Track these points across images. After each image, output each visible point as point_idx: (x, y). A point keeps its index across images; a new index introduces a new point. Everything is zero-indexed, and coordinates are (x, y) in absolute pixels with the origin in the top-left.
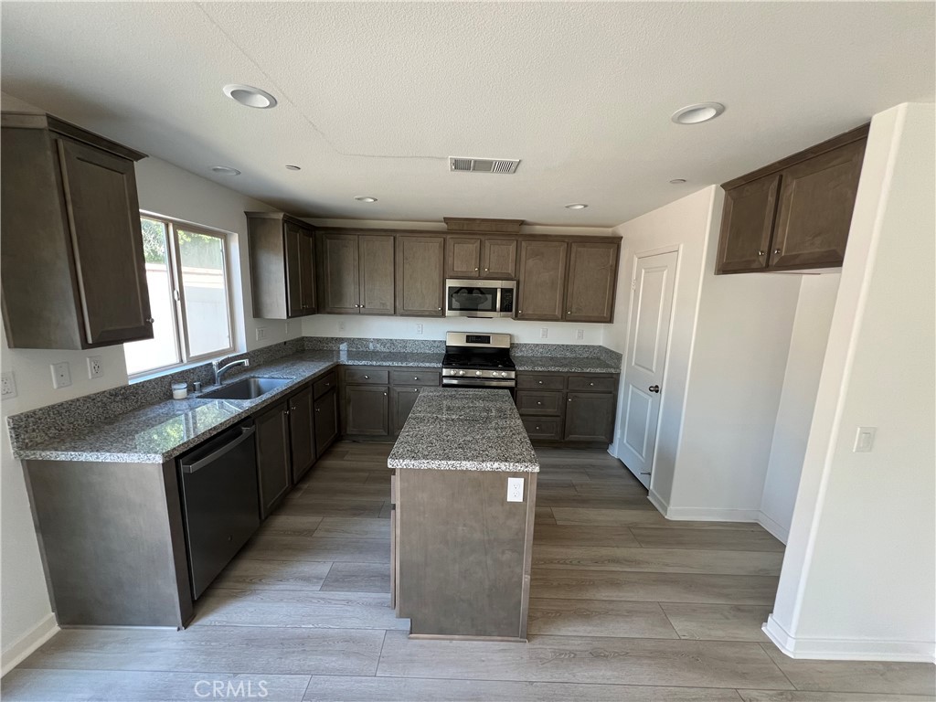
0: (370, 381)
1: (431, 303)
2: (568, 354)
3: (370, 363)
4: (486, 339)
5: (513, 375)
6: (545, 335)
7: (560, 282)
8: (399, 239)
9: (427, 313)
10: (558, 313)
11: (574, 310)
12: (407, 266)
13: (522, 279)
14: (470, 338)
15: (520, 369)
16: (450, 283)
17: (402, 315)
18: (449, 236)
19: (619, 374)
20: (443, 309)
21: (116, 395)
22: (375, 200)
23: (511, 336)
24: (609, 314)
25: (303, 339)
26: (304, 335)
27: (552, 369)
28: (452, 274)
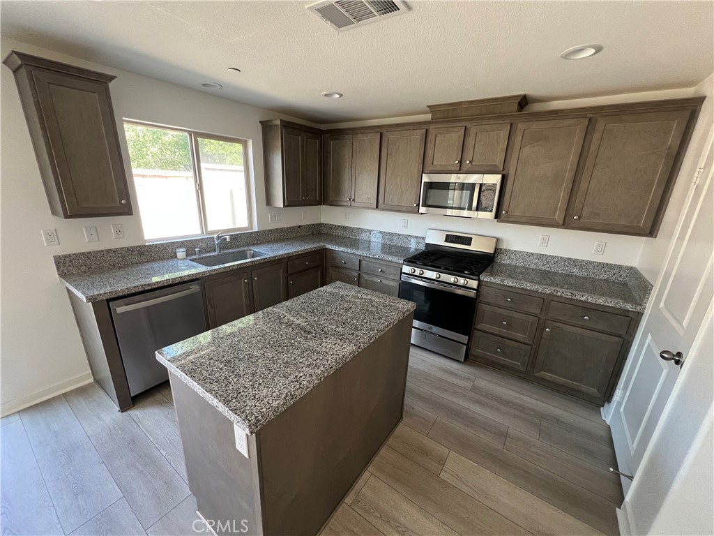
0: (345, 266)
1: (409, 198)
2: (576, 271)
3: (346, 250)
4: (468, 241)
5: (474, 284)
6: (545, 242)
7: (568, 175)
8: (385, 134)
9: (404, 209)
10: (559, 217)
11: (585, 213)
12: (390, 162)
13: (511, 172)
14: (449, 238)
15: (485, 279)
16: (425, 179)
17: (383, 210)
18: (432, 127)
19: (640, 315)
20: (418, 205)
21: (133, 251)
22: (341, 95)
23: (498, 240)
24: (650, 224)
25: (320, 224)
26: (322, 222)
27: (528, 286)
28: (431, 168)
